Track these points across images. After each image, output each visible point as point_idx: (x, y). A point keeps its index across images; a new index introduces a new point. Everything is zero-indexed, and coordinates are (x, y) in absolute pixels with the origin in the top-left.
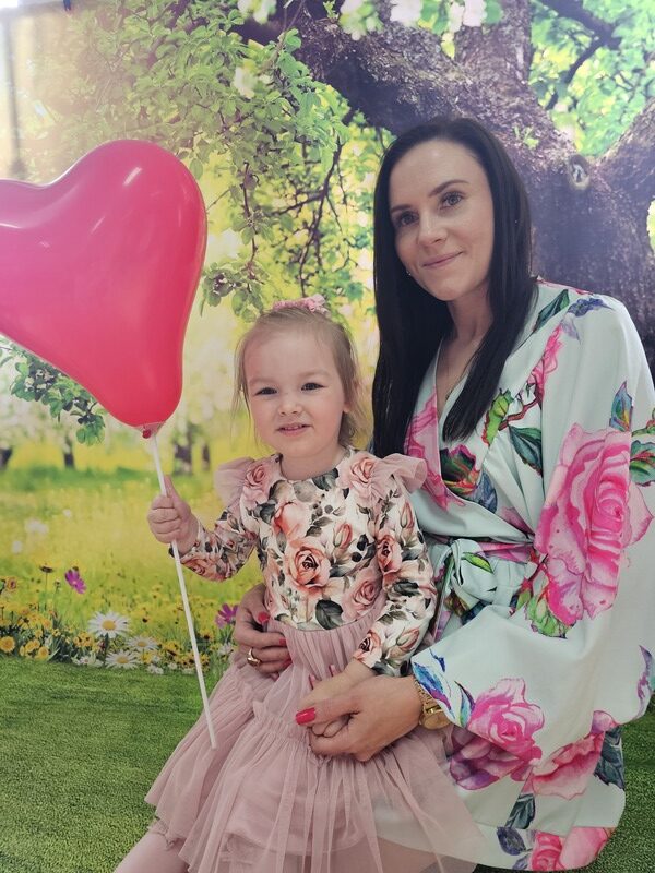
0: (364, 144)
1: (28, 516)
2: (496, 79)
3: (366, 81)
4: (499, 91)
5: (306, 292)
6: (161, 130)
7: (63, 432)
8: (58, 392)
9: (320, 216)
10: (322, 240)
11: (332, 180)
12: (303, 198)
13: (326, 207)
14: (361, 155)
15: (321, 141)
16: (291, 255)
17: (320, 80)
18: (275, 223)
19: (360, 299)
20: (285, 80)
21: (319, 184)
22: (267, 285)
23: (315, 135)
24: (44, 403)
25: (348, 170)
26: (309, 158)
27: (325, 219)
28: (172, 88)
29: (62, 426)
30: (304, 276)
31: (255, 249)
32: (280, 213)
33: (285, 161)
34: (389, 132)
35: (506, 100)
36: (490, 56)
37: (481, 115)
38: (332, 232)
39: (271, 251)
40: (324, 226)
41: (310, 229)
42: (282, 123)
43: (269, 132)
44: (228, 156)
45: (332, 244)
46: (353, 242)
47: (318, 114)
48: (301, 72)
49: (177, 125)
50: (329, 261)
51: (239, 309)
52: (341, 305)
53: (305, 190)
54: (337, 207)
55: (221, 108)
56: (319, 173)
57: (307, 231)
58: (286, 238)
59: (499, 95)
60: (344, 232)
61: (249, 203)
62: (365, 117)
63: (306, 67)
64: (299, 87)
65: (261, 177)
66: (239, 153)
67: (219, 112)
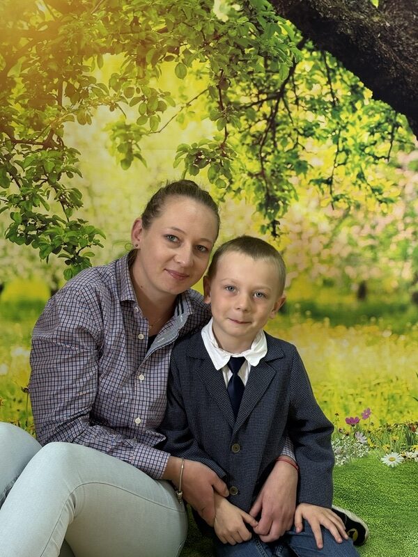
0: (312, 63)
1: (14, 342)
2: (406, 25)
3: (315, 18)
4: (408, 33)
5: (265, 166)
6: (150, 36)
7: (50, 272)
8: (48, 238)
9: (277, 111)
10: (278, 128)
11: (287, 86)
12: (264, 97)
13: (282, 105)
14: (310, 71)
15: (280, 58)
16: (253, 139)
17: (281, 16)
18: (242, 115)
19: (305, 173)
20: (252, 10)
21: (277, 88)
22: (235, 161)
23: (276, 53)
24: (35, 247)
25: (301, 81)
26: (269, 68)
27: (280, 113)
28: (161, 6)
29: (50, 266)
30: (263, 155)
31: (227, 134)
32: (246, 107)
33: (251, 69)
34: (331, 55)
35: (413, 40)
36: (402, 10)
37: (396, 48)
38: (286, 123)
39: (239, 136)
40: (279, 118)
41: (268, 120)
42: (249, 41)
43: (238, 47)
44: (208, 64)
45: (284, 132)
46: (301, 132)
47: (279, 39)
48: (266, 7)
49: (165, 35)
50: (282, 144)
51: (213, 179)
52: (291, 176)
53: (265, 91)
54: (290, 106)
55: (203, 29)
56: (276, 80)
57: (265, 121)
58: (250, 126)
59: (408, 36)
60: (295, 124)
61: (222, 100)
62: (314, 44)
63: (270, 5)
64: (265, 18)
65: (233, 80)
66: (216, 62)
67: (201, 31)
